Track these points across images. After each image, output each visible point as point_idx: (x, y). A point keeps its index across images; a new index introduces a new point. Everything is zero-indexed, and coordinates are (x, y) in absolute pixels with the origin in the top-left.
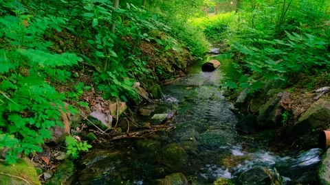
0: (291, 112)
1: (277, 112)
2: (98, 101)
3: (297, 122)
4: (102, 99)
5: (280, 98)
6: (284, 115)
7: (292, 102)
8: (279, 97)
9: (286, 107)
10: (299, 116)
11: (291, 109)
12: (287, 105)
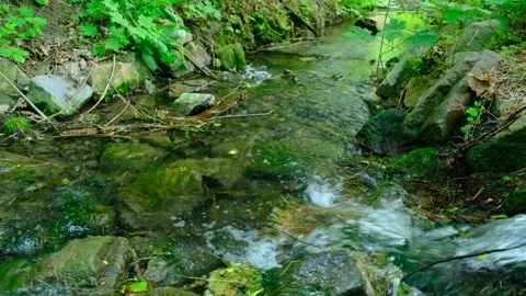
0: (491, 104)
1: (454, 102)
2: (75, 57)
3: (504, 133)
4: (89, 54)
5: (470, 64)
6: (471, 111)
7: (504, 77)
8: (468, 63)
9: (479, 91)
10: (513, 118)
11: (494, 95)
12: (485, 83)
